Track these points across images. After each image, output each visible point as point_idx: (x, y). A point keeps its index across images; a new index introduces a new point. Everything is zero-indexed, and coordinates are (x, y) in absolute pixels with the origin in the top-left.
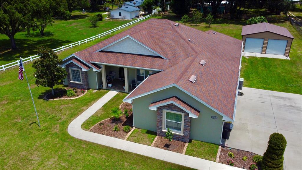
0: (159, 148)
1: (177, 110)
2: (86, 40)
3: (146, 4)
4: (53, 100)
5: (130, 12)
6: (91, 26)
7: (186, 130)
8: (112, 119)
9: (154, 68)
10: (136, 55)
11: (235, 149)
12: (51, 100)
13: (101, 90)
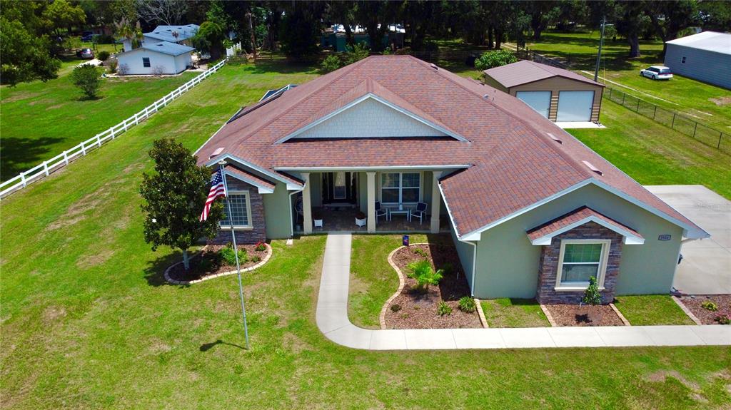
0: (572, 326)
1: (594, 235)
2: (112, 131)
3: (208, 34)
4: (199, 281)
5: (174, 56)
6: (83, 95)
7: (611, 275)
8: (404, 294)
9: (450, 164)
10: (387, 138)
11: (701, 295)
12: (195, 281)
13: (302, 238)
